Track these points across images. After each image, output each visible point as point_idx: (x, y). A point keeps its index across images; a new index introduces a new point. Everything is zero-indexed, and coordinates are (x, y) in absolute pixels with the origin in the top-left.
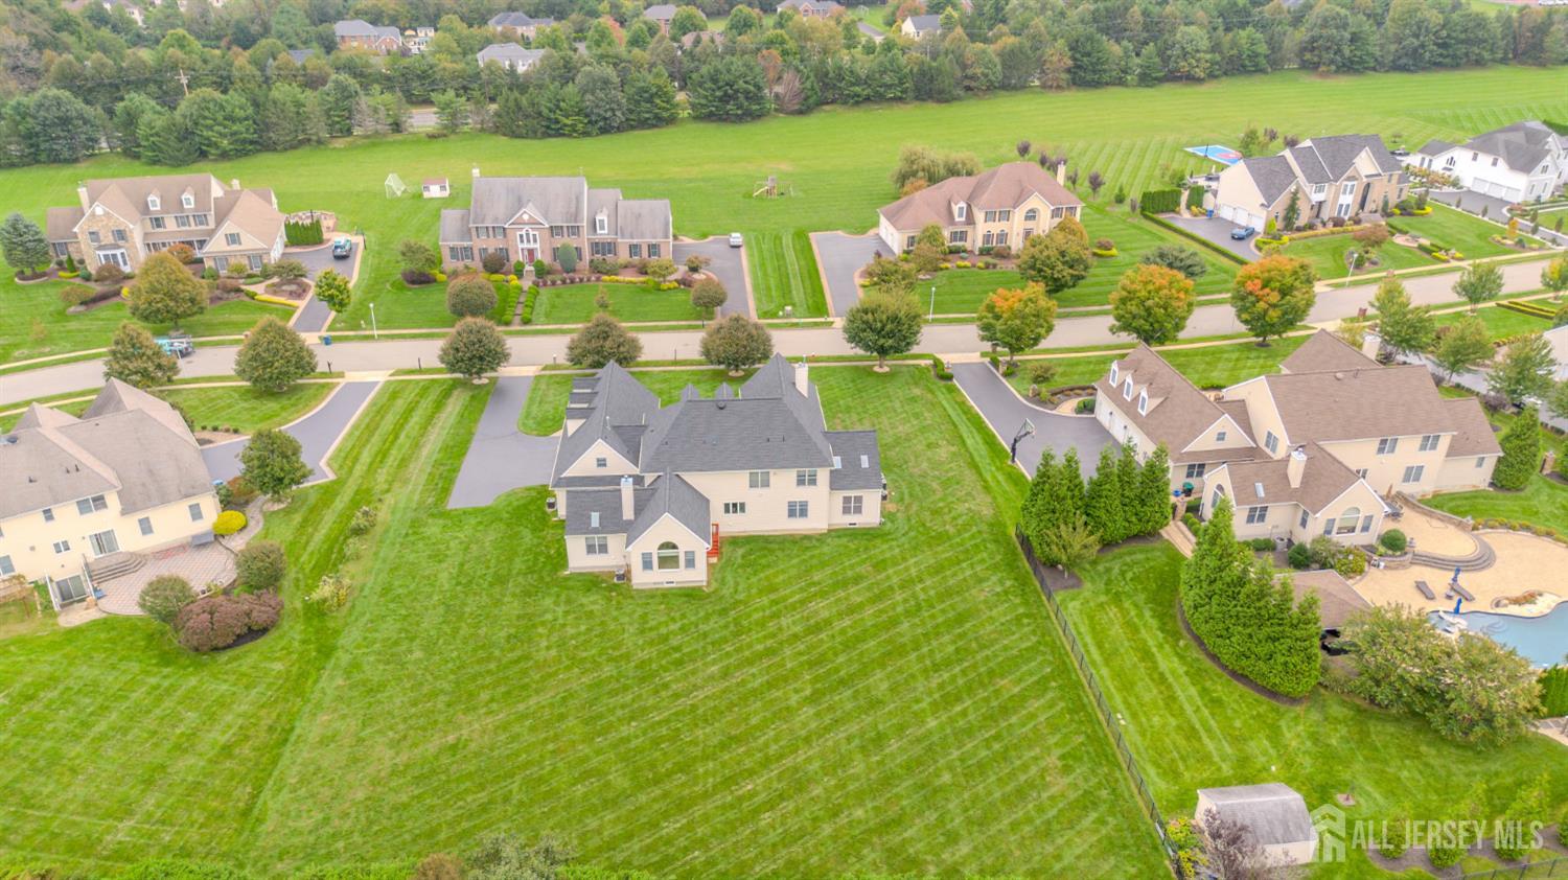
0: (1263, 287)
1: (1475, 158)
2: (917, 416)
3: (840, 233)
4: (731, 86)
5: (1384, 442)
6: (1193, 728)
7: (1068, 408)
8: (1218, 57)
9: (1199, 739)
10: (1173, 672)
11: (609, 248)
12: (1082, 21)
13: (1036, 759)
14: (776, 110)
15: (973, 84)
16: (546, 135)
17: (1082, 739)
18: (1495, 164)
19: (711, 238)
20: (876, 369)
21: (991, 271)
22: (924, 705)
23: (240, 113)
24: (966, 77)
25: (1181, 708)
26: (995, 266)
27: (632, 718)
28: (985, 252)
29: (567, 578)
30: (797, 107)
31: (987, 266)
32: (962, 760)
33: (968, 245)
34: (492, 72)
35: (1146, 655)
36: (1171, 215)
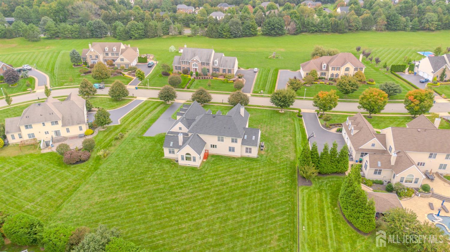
0: (414, 98)
2: (285, 127)
3: (289, 70)
4: (274, 26)
5: (431, 154)
6: (326, 236)
7: (334, 130)
8: (440, 23)
9: (327, 240)
10: (328, 218)
11: (218, 70)
12: (396, 10)
13: (271, 235)
14: (287, 33)
15: (351, 28)
16: (219, 37)
17: (287, 232)
19: (250, 69)
20: (280, 111)
21: (331, 85)
22: (245, 212)
23: (141, 28)
24: (350, 26)
25: (325, 229)
26: (332, 84)
27: (162, 201)
28: (331, 79)
29: (163, 159)
30: (294, 33)
31: (330, 84)
32: (248, 231)
33: (326, 77)
34: (211, 20)
35: (322, 210)
36: (402, 73)
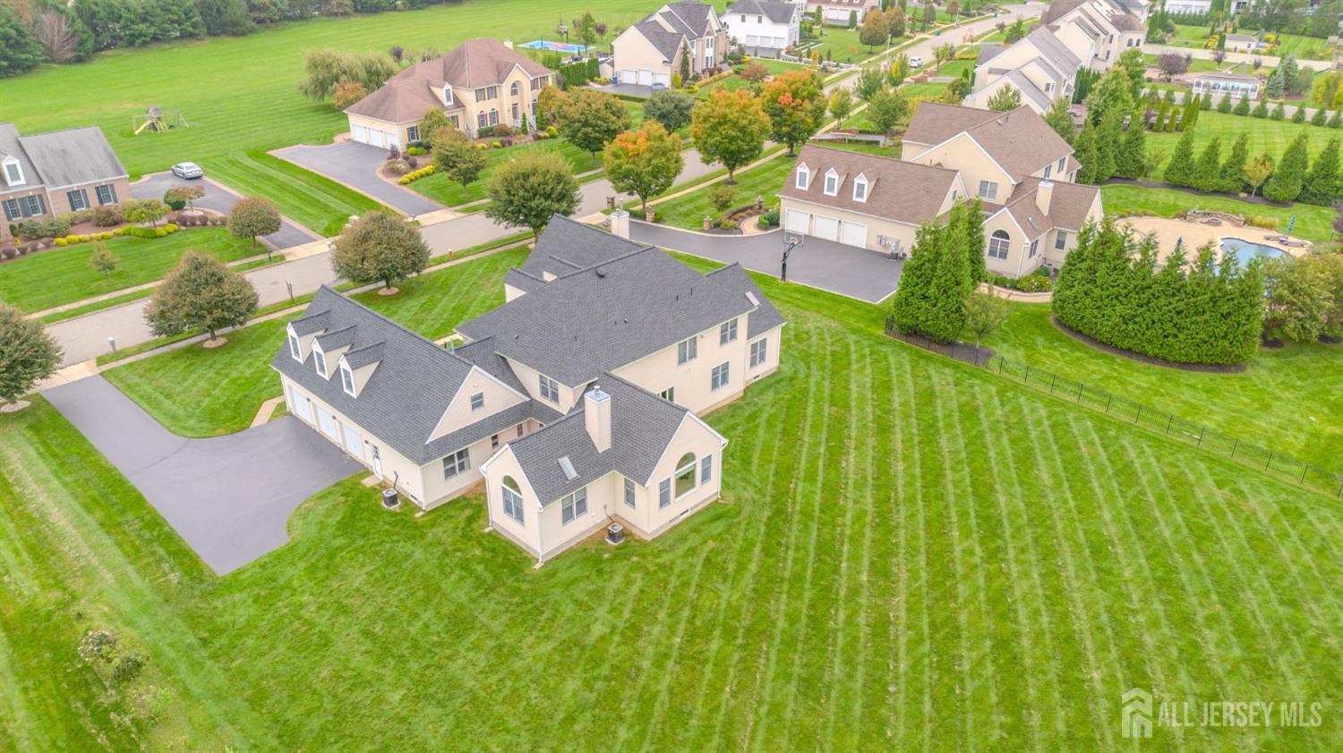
1: (743, 20)
3: (300, 145)
7: (750, 226)
10: (1153, 384)
11: (33, 203)
13: (1209, 498)
14: (44, 61)
15: (263, 15)
17: (1201, 464)
18: (760, 21)
19: (146, 178)
25: (1203, 406)
26: (510, 143)
30: (70, 55)
31: (504, 144)
35: (1119, 380)
